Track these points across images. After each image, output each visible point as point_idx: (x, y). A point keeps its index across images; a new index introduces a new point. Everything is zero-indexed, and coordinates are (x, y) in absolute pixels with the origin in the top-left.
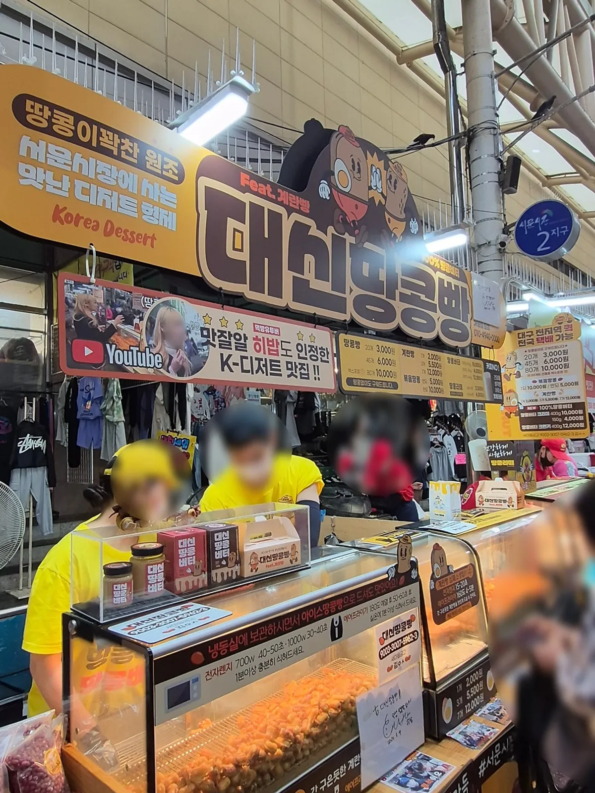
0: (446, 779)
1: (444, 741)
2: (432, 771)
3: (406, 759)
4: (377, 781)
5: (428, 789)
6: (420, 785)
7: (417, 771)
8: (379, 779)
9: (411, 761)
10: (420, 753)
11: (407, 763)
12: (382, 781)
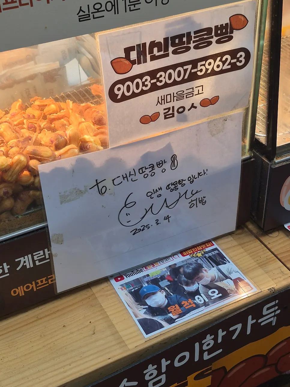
0: (220, 309)
1: (276, 234)
2: (208, 287)
3: (182, 252)
4: (106, 279)
5: (174, 317)
6: (169, 305)
7: (183, 278)
8: (112, 276)
9: (188, 257)
10: (216, 246)
11: (178, 260)
12: (113, 281)
